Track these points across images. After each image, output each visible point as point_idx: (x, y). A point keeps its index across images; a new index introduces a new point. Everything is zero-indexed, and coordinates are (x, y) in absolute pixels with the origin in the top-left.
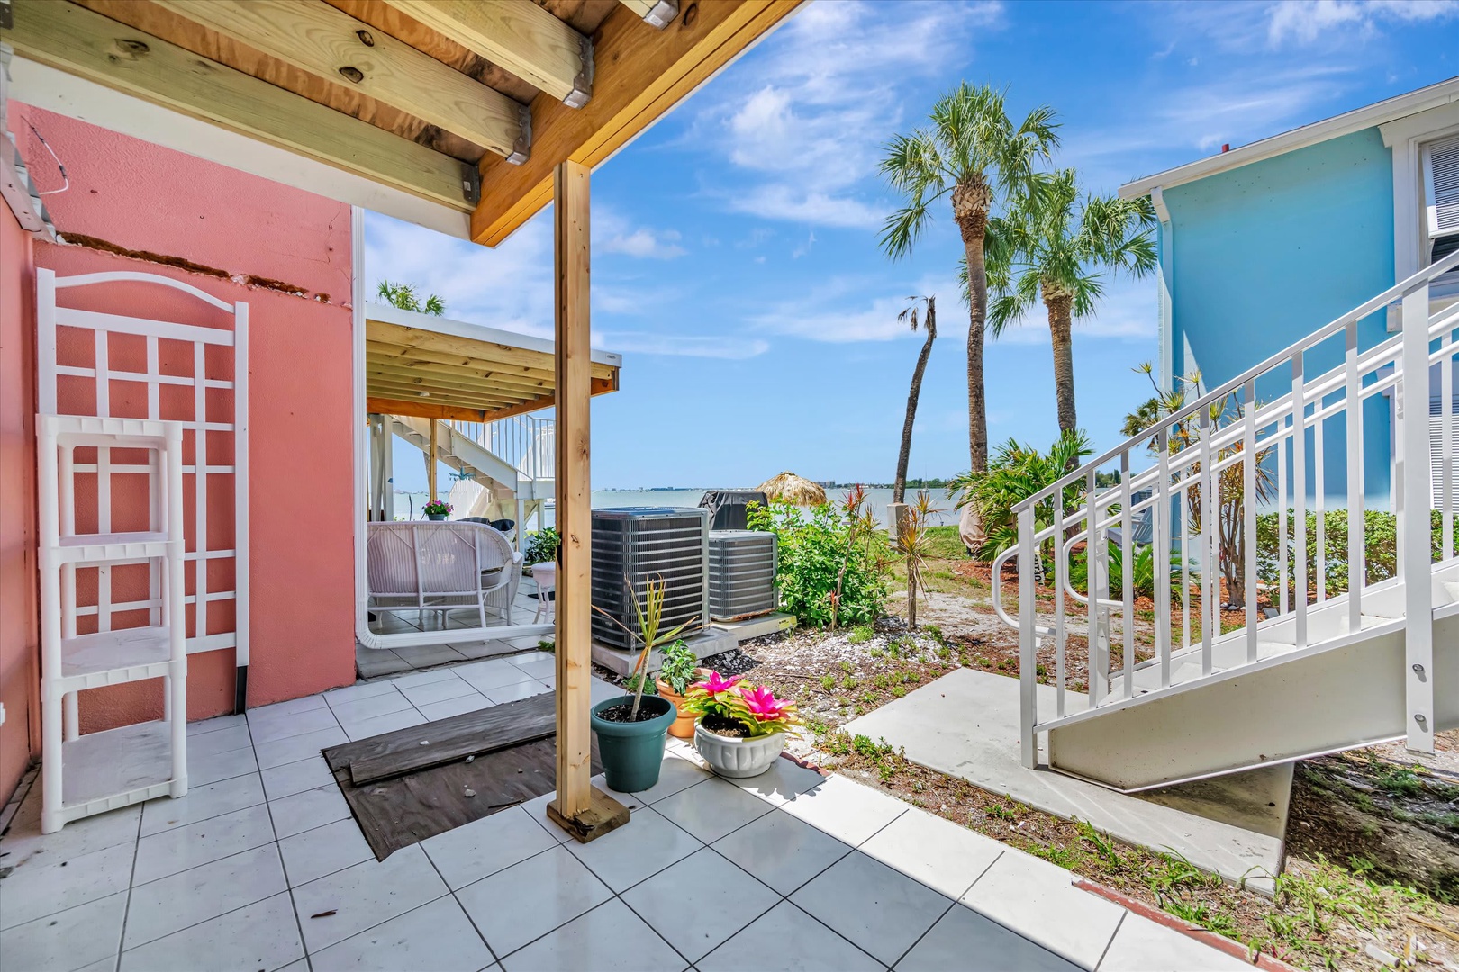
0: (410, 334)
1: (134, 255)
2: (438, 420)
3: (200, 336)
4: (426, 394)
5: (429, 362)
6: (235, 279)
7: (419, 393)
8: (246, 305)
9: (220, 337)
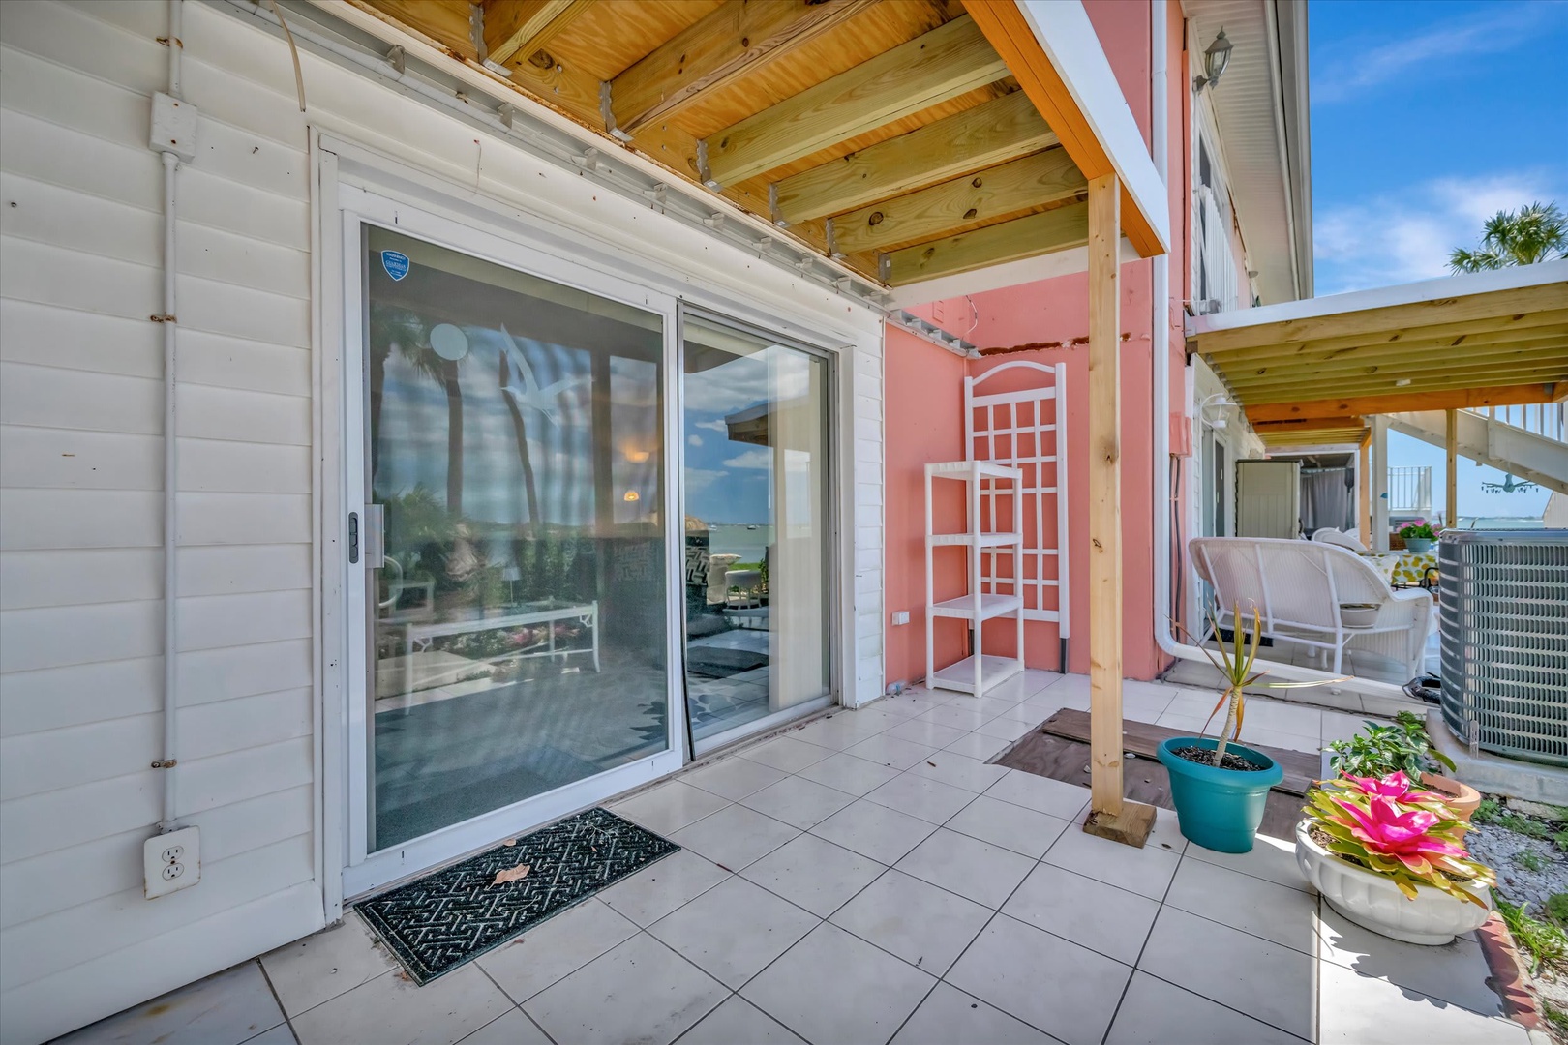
0: (1291, 328)
1: (1010, 351)
2: (1461, 412)
3: (1037, 395)
4: (1405, 382)
5: (1355, 348)
6: (1063, 346)
7: (1394, 383)
8: (1064, 365)
9: (1045, 393)
